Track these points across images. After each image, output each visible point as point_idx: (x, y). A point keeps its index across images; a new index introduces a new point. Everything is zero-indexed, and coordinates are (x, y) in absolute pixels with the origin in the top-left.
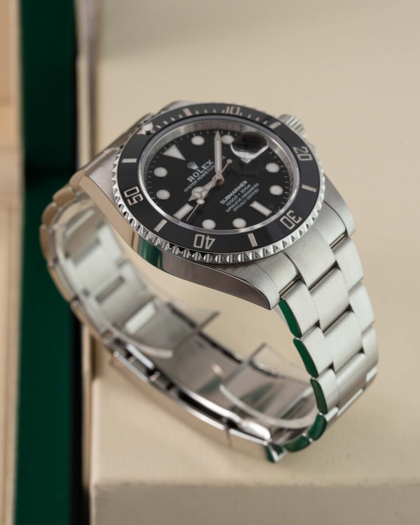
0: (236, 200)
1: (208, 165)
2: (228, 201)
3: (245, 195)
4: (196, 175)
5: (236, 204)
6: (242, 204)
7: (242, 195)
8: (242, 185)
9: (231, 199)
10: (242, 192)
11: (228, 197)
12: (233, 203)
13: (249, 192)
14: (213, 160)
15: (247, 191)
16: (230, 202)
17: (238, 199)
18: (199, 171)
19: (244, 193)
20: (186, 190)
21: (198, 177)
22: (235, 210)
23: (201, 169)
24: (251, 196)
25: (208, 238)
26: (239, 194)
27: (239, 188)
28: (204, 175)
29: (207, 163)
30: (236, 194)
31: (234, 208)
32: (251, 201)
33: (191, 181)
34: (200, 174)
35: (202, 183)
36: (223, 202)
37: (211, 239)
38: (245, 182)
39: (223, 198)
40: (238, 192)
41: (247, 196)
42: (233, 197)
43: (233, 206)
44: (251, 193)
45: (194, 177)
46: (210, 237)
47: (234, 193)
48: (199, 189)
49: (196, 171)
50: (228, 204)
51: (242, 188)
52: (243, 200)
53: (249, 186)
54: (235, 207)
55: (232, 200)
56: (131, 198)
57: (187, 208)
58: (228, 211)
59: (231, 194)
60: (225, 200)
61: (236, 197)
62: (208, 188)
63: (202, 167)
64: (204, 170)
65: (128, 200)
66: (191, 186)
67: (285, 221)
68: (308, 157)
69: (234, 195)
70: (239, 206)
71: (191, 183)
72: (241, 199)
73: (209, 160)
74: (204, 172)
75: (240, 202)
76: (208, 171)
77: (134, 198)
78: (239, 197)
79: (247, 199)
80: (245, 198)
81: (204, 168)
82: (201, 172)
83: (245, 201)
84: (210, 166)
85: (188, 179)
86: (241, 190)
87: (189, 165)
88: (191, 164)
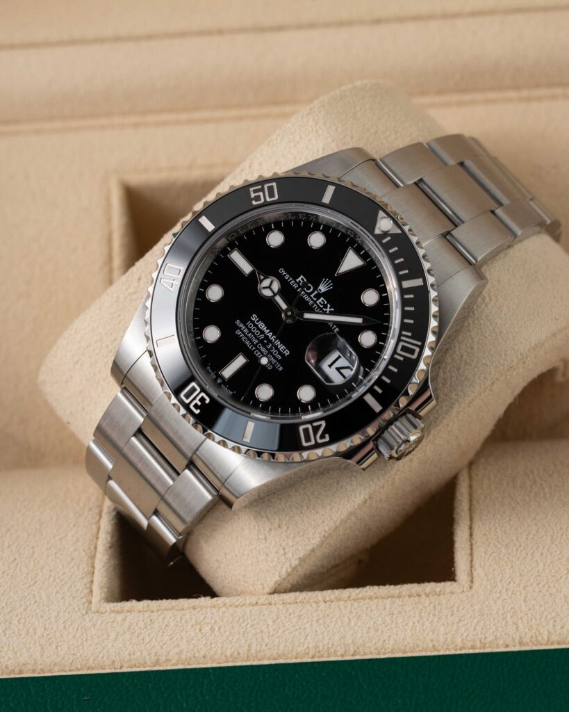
0: (255, 336)
1: (325, 306)
2: (257, 326)
3: (263, 350)
4: (309, 288)
5: (249, 335)
6: (248, 343)
7: (264, 345)
8: (282, 347)
9: (258, 329)
10: (270, 346)
11: (262, 325)
12: (250, 330)
14: (331, 313)
15: (271, 353)
16: (252, 327)
17: (258, 339)
18: (316, 292)
19: (268, 349)
20: (282, 271)
21: (304, 290)
22: (238, 332)
23: (318, 296)
26: (265, 341)
27: (278, 343)
28: (306, 298)
29: (329, 306)
30: (267, 337)
31: (241, 331)
32: (248, 354)
33: (297, 280)
34: (309, 294)
35: (286, 291)
36: (254, 317)
38: (287, 353)
39: (261, 319)
40: (270, 341)
41: (260, 351)
42: (262, 332)
43: (246, 331)
45: (304, 284)
47: (270, 335)
48: (275, 287)
49: (316, 288)
50: (249, 323)
51: (276, 348)
52: (256, 346)
53: (280, 357)
54: (243, 333)
55: (256, 331)
56: (262, 190)
57: (246, 267)
58: (238, 322)
59: (268, 331)
60: (258, 322)
61: (262, 337)
62: (278, 299)
63: (322, 298)
64: (315, 299)
65: (260, 187)
66: (289, 278)
67: (193, 390)
68: (308, 440)
69: (265, 335)
70: (243, 338)
71: (294, 279)
72: (257, 344)
73: (332, 309)
74: (312, 299)
75: (251, 341)
76: (313, 305)
77: (261, 194)
78: (261, 341)
79: (254, 350)
80: (257, 349)
81: (320, 300)
82: (312, 296)
83: (252, 348)
84: (321, 309)
85: (302, 277)
86: (273, 345)
87: (328, 281)
88: (330, 283)
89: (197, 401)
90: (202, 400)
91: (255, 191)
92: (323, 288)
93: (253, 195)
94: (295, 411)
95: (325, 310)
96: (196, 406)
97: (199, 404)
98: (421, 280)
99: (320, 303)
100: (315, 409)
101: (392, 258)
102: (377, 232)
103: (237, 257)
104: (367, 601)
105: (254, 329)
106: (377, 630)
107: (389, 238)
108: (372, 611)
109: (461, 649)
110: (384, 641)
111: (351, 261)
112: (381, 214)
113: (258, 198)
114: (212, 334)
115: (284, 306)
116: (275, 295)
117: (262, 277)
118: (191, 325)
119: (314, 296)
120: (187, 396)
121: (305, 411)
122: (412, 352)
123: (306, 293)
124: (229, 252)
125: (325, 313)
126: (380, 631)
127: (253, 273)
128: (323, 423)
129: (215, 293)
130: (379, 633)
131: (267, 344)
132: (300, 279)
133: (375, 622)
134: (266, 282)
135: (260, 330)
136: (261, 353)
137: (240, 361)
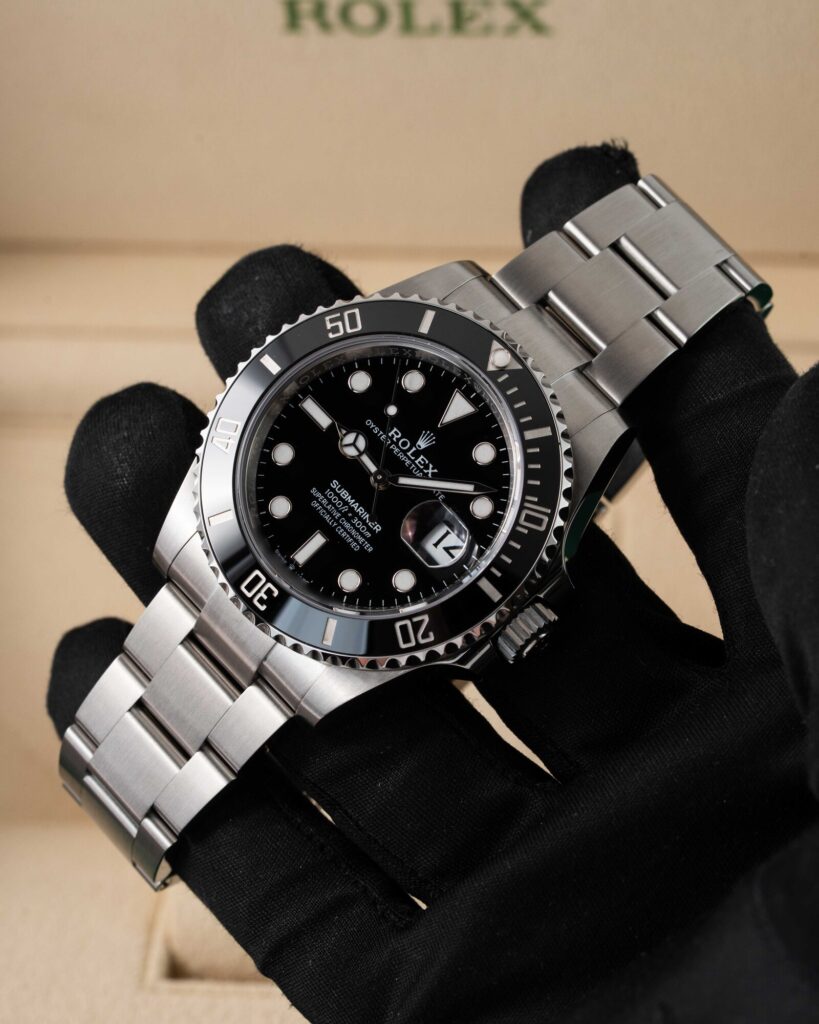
0: (337, 508)
1: (427, 467)
2: (338, 495)
3: (347, 526)
4: (404, 444)
5: (329, 507)
6: (327, 517)
7: (349, 520)
8: (371, 522)
9: (340, 499)
10: (356, 521)
11: (345, 494)
12: (329, 501)
13: (354, 532)
14: (435, 477)
15: (357, 530)
16: (333, 497)
17: (340, 512)
18: (414, 449)
19: (353, 525)
20: (369, 423)
21: (398, 447)
22: (315, 504)
23: (417, 454)
24: (343, 535)
26: (350, 515)
27: (366, 516)
28: (402, 457)
29: (431, 466)
30: (351, 510)
31: (318, 502)
32: (328, 532)
33: (390, 434)
35: (374, 448)
36: (335, 484)
38: (378, 528)
39: (344, 485)
40: (356, 514)
41: (343, 527)
42: (346, 503)
43: (325, 502)
44: (352, 537)
45: (398, 440)
47: (356, 506)
48: (362, 443)
49: (413, 444)
50: (328, 492)
51: (364, 522)
52: (337, 521)
53: (369, 535)
54: (321, 504)
55: (337, 502)
56: (341, 319)
57: (323, 420)
58: (314, 491)
59: (353, 501)
60: (339, 489)
61: (345, 509)
62: (365, 459)
63: (422, 457)
64: (413, 458)
65: (339, 315)
66: (379, 432)
67: (257, 579)
68: (406, 640)
69: (349, 506)
70: (321, 512)
71: (386, 433)
72: (339, 518)
73: (436, 471)
74: (410, 459)
75: (331, 515)
76: (410, 465)
77: (340, 324)
78: (344, 515)
79: (336, 527)
80: (340, 525)
81: (420, 459)
82: (409, 454)
83: (333, 523)
84: (421, 471)
86: (360, 519)
87: (429, 434)
88: (432, 437)
89: (262, 594)
90: (269, 592)
91: (332, 321)
92: (422, 444)
93: (329, 326)
94: (390, 604)
95: (426, 471)
96: (261, 601)
97: (265, 597)
98: (549, 429)
99: (419, 462)
100: (415, 600)
101: (511, 401)
102: (491, 368)
103: (311, 407)
105: (335, 500)
107: (506, 376)
111: (459, 407)
112: (496, 345)
113: (335, 330)
114: (281, 507)
115: (373, 468)
116: (361, 454)
117: (344, 432)
118: (253, 496)
119: (412, 455)
121: (403, 603)
122: (539, 522)
123: (402, 450)
124: (300, 401)
125: (425, 477)
127: (331, 427)
128: (426, 618)
129: (284, 454)
131: (353, 518)
132: (393, 432)
134: (350, 438)
135: (343, 500)
136: (345, 530)
137: (317, 541)
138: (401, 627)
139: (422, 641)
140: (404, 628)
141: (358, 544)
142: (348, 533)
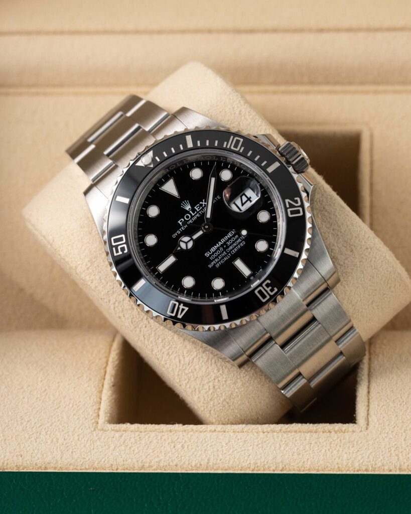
0: (221, 254)
1: (201, 205)
2: (213, 253)
3: (231, 248)
4: (187, 217)
5: (220, 258)
6: (225, 259)
7: (228, 247)
8: (230, 235)
9: (215, 252)
10: (228, 243)
11: (213, 249)
12: (216, 258)
13: (235, 244)
14: (207, 201)
15: (234, 242)
16: (214, 256)
17: (223, 252)
18: (191, 212)
19: (231, 245)
20: (174, 236)
21: (189, 220)
22: (218, 265)
23: (194, 210)
24: (236, 250)
25: (182, 307)
26: (225, 246)
27: (226, 238)
28: (195, 218)
29: (201, 203)
30: (222, 246)
31: (216, 264)
32: (234, 258)
33: (181, 225)
34: (192, 217)
35: (189, 232)
36: (207, 255)
37: (184, 307)
38: (234, 232)
39: (209, 250)
40: (225, 243)
41: (232, 250)
42: (218, 249)
43: (217, 260)
44: (237, 245)
45: (185, 220)
46: (183, 306)
47: (220, 243)
48: (186, 239)
49: (188, 212)
50: (211, 258)
51: (230, 239)
52: (228, 253)
53: (237, 236)
54: (218, 262)
55: (217, 253)
56: (116, 247)
57: (171, 260)
58: (210, 266)
59: (217, 245)
60: (210, 252)
61: (221, 249)
62: (195, 237)
63: (195, 208)
64: (196, 212)
65: (114, 249)
66: (180, 231)
67: (260, 292)
68: (298, 212)
69: (220, 247)
70: (222, 262)
71: (181, 227)
72: (226, 252)
73: (204, 200)
74: (196, 214)
75: (224, 257)
76: (200, 214)
77: (119, 247)
78: (225, 249)
79: (231, 254)
80: (230, 252)
81: (197, 209)
82: (193, 214)
83: (229, 256)
84: (203, 208)
85: (179, 222)
86: (228, 241)
87: (183, 204)
88: (185, 202)
89: (268, 289)
90: (267, 285)
91: (117, 252)
92: (188, 207)
93: (120, 253)
95: (204, 206)
96: (272, 290)
97: (270, 288)
99: (198, 209)
102: (152, 166)
103: (163, 267)
104: (293, 433)
105: (216, 255)
106: (299, 454)
108: (296, 440)
109: (358, 471)
110: (304, 462)
111: (170, 188)
113: (123, 249)
114: (218, 283)
115: (200, 233)
116: (192, 239)
117: (179, 248)
119: (194, 213)
120: (264, 297)
122: (238, 141)
123: (191, 218)
124: (159, 273)
125: (206, 206)
126: (301, 455)
127: (175, 256)
128: (287, 201)
129: (189, 281)
130: (301, 456)
131: (227, 245)
132: (181, 223)
133: (298, 449)
134: (183, 246)
135: (216, 250)
136: (233, 249)
137: (239, 264)
138: (291, 214)
139: (299, 204)
140: (292, 212)
141: (241, 242)
142: (235, 247)
